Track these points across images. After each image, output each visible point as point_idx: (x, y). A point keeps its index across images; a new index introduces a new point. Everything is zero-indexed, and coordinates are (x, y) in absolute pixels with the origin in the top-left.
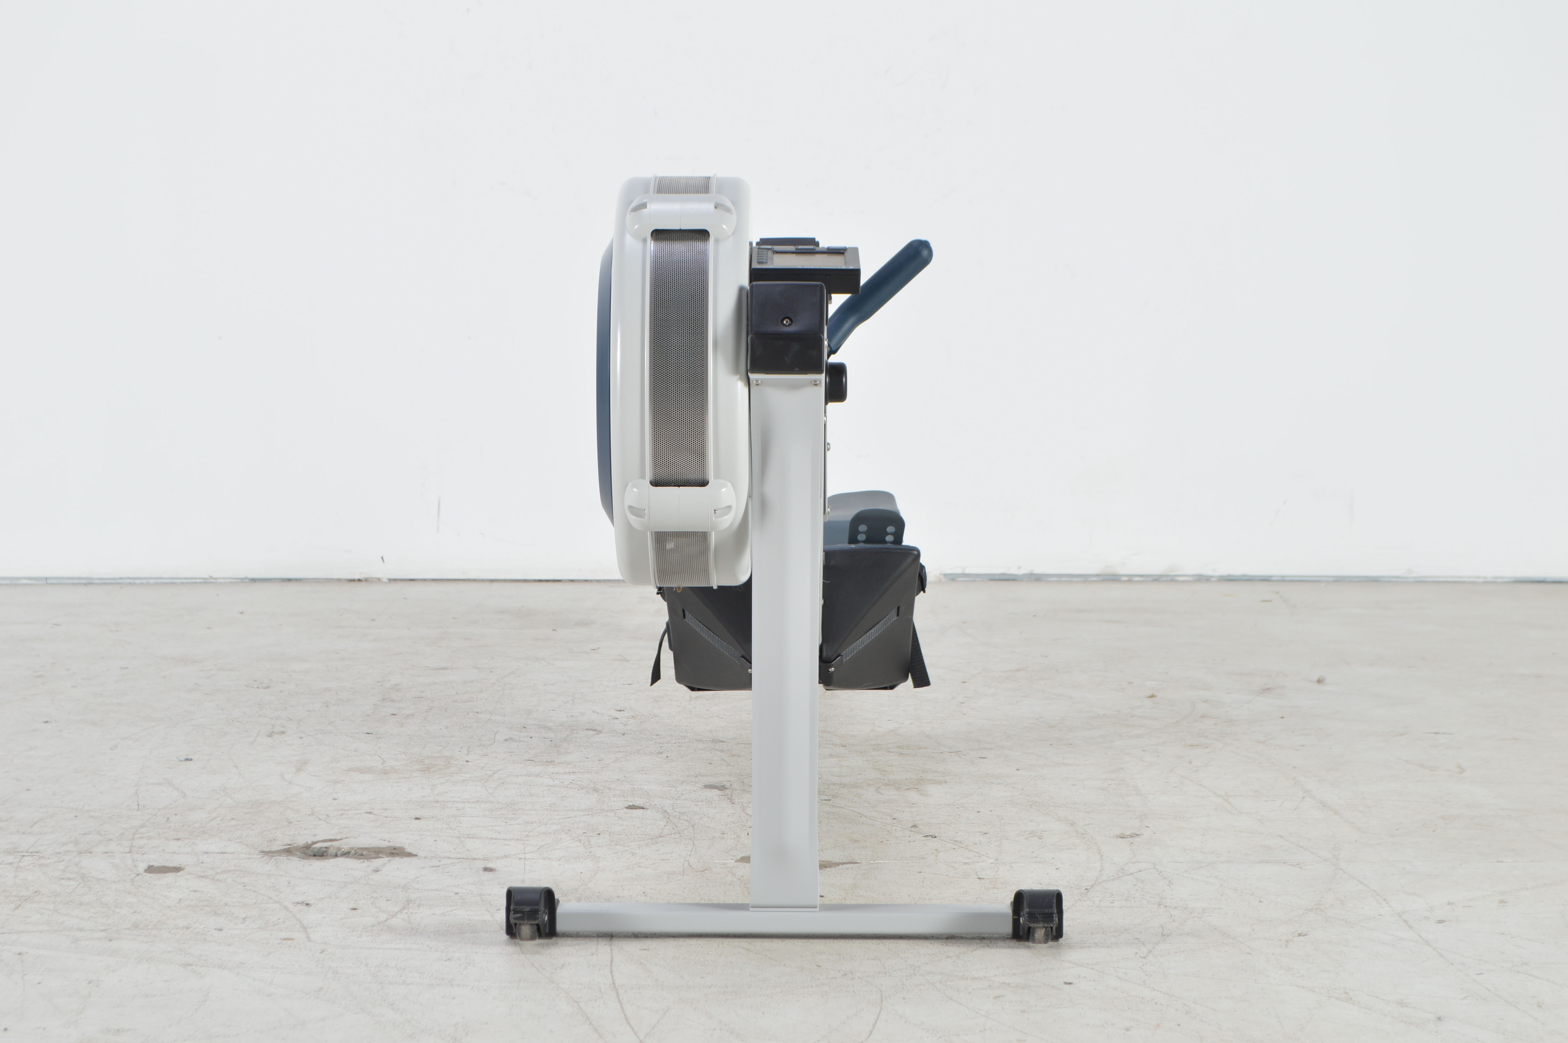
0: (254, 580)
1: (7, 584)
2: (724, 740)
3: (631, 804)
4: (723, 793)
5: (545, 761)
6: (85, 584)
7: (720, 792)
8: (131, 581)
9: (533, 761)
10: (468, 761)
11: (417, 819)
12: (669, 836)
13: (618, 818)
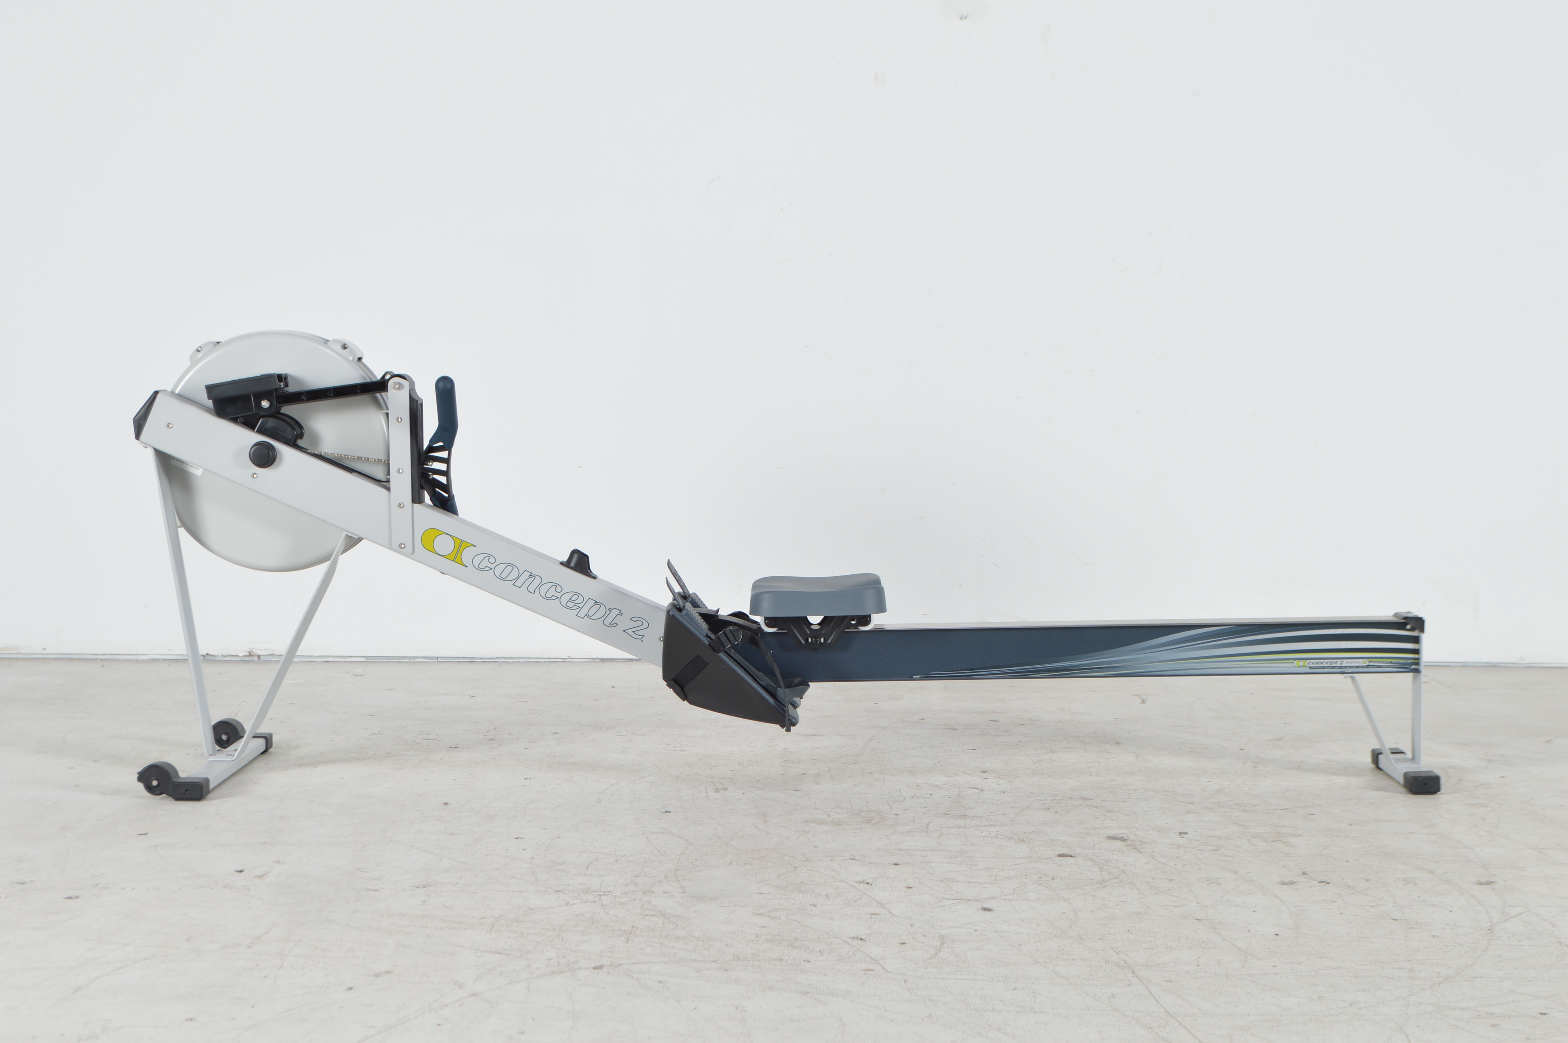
0: (603, 660)
1: (406, 662)
2: (1091, 798)
3: (1061, 853)
4: (1126, 844)
5: (959, 814)
6: (470, 662)
7: (1123, 842)
8: (506, 660)
9: (949, 815)
10: (897, 815)
11: (896, 864)
12: (1111, 881)
13: (1058, 865)
